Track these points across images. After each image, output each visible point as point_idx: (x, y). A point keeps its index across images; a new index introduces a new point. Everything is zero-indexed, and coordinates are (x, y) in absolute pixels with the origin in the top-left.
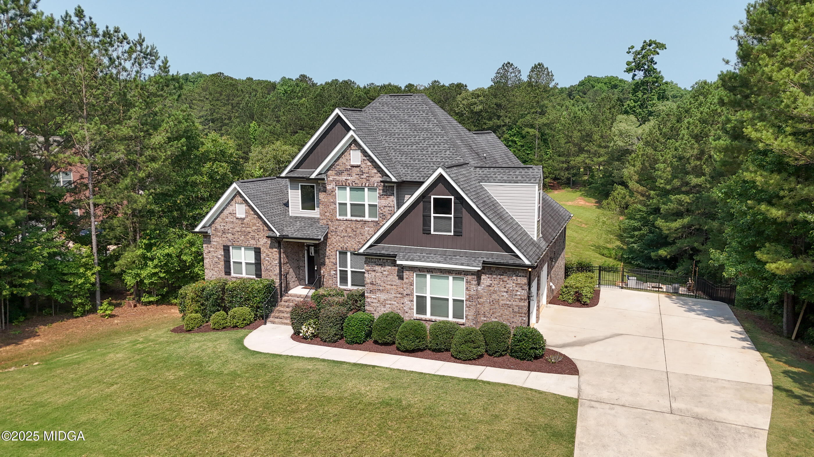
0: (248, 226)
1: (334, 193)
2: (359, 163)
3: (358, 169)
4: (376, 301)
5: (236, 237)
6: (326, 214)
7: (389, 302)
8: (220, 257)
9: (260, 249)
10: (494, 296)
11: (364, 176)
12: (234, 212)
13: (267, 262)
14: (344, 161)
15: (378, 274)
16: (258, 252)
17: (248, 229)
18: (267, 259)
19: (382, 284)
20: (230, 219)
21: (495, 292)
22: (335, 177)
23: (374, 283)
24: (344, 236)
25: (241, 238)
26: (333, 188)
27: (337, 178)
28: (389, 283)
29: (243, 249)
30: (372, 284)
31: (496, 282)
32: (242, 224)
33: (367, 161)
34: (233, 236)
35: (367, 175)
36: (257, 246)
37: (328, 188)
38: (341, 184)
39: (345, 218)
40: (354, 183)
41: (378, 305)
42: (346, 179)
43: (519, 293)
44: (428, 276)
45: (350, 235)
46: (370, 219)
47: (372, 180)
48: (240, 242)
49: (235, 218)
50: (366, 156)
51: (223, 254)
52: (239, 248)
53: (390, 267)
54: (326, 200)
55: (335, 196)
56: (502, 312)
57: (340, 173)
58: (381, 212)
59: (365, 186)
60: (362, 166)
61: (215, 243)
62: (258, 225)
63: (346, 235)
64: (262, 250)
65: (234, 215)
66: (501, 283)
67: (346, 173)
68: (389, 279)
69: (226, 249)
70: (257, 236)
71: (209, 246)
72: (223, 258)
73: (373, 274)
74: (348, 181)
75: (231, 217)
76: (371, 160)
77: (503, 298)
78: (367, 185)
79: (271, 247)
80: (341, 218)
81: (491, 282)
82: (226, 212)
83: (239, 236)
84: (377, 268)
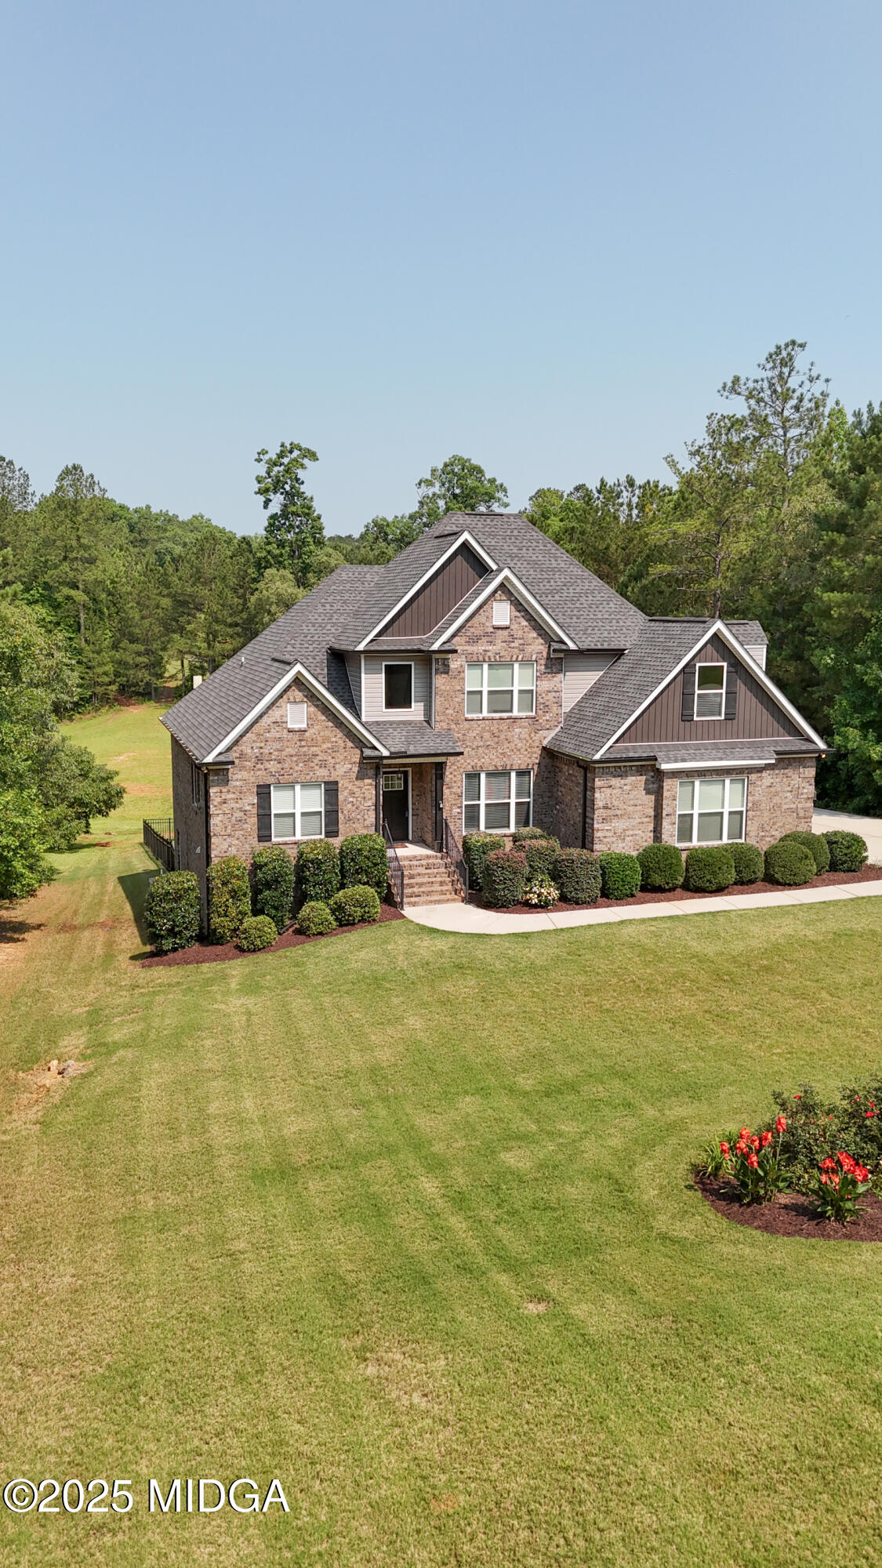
0: (314, 742)
1: (462, 675)
2: (508, 623)
3: (506, 633)
4: (608, 834)
5: (286, 766)
6: (447, 711)
7: (631, 832)
8: (248, 808)
9: (336, 783)
10: (777, 800)
11: (516, 644)
12: (284, 719)
13: (350, 806)
14: (483, 620)
15: (614, 791)
16: (331, 790)
17: (315, 749)
18: (351, 799)
19: (621, 806)
20: (274, 734)
21: (776, 794)
22: (465, 648)
23: (610, 806)
24: (478, 747)
25: (297, 768)
26: (461, 666)
27: (470, 649)
28: (632, 802)
29: (298, 788)
30: (606, 808)
31: (778, 780)
32: (300, 740)
33: (522, 619)
34: (279, 766)
35: (521, 641)
36: (331, 779)
37: (452, 666)
38: (475, 659)
39: (481, 716)
40: (497, 657)
41: (614, 839)
42: (485, 651)
43: (806, 791)
44: (697, 783)
45: (489, 743)
46: (523, 714)
47: (529, 649)
48: (295, 775)
49: (286, 731)
50: (519, 611)
51: (256, 801)
52: (291, 786)
53: (634, 778)
54: (448, 688)
55: (463, 679)
56: (784, 820)
57: (474, 640)
58: (542, 701)
59: (517, 661)
60: (512, 627)
61: (238, 783)
62: (334, 739)
63: (481, 744)
64: (340, 785)
65: (284, 725)
66: (785, 780)
67: (484, 639)
68: (632, 797)
69: (264, 794)
70: (333, 761)
71: (224, 790)
72: (255, 811)
73: (609, 791)
74: (489, 654)
75: (277, 729)
76: (527, 617)
77: (787, 800)
78: (520, 659)
79: (360, 776)
80: (474, 716)
81: (772, 781)
82: (266, 720)
83: (294, 765)
84: (615, 782)
